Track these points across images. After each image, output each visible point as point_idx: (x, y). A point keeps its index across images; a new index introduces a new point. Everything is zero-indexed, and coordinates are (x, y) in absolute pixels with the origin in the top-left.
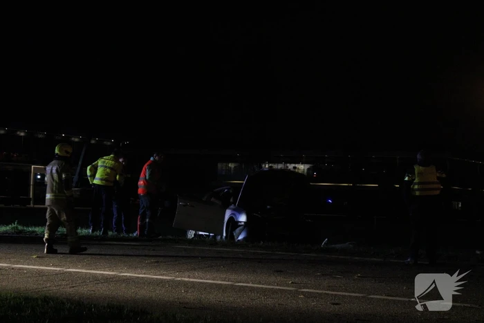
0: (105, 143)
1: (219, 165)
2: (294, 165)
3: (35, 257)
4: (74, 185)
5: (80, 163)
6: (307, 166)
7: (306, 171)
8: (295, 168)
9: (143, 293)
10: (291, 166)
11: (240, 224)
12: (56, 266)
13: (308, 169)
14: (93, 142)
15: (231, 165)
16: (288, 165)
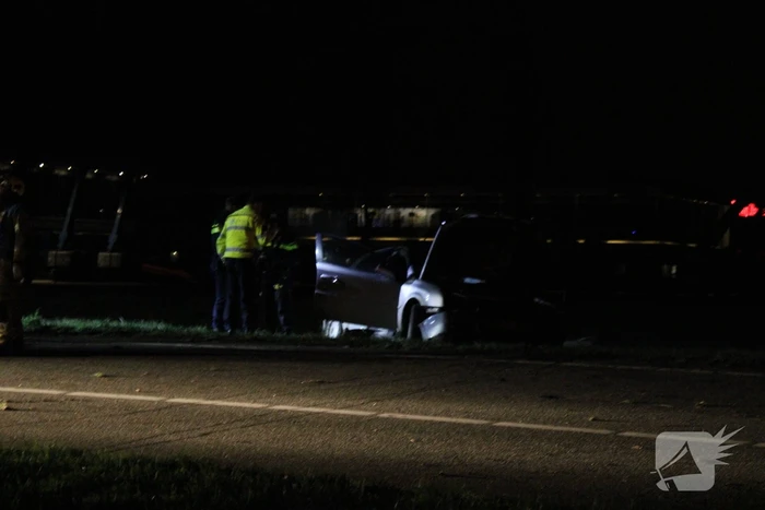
0: (109, 177)
1: (291, 212)
2: (409, 211)
3: (98, 375)
4: (60, 245)
5: (70, 210)
6: (432, 212)
7: (429, 219)
8: (412, 214)
9: (341, 445)
10: (405, 212)
11: (430, 311)
12: (148, 393)
13: (433, 216)
14: (89, 176)
15: (309, 212)
16: (401, 210)
